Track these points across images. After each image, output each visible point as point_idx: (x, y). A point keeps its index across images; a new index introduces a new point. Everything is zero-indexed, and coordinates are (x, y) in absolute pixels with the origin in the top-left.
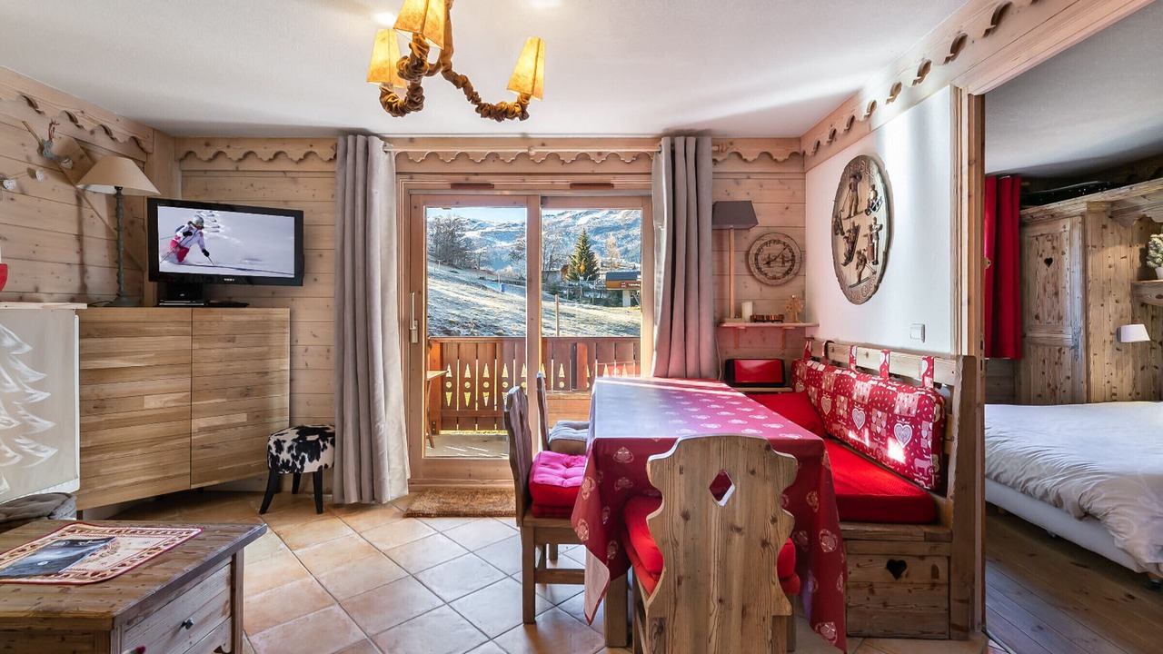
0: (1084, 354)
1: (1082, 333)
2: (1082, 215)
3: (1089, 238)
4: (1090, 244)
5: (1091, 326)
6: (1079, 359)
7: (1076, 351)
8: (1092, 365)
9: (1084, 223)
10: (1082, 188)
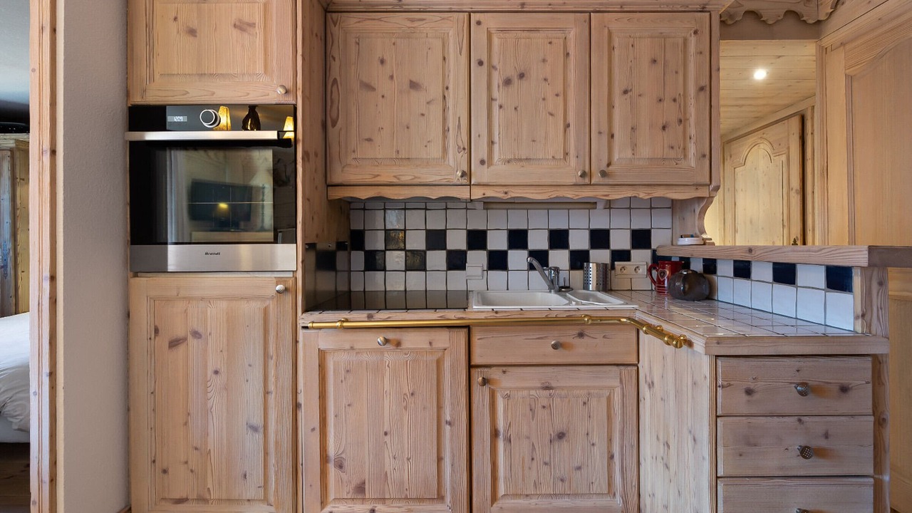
0: (12, 272)
1: (11, 253)
2: (11, 150)
3: (18, 171)
4: (18, 177)
5: (19, 247)
6: (8, 278)
7: (6, 270)
8: (20, 281)
9: (12, 157)
10: (12, 126)
